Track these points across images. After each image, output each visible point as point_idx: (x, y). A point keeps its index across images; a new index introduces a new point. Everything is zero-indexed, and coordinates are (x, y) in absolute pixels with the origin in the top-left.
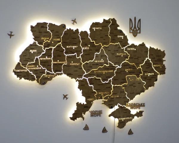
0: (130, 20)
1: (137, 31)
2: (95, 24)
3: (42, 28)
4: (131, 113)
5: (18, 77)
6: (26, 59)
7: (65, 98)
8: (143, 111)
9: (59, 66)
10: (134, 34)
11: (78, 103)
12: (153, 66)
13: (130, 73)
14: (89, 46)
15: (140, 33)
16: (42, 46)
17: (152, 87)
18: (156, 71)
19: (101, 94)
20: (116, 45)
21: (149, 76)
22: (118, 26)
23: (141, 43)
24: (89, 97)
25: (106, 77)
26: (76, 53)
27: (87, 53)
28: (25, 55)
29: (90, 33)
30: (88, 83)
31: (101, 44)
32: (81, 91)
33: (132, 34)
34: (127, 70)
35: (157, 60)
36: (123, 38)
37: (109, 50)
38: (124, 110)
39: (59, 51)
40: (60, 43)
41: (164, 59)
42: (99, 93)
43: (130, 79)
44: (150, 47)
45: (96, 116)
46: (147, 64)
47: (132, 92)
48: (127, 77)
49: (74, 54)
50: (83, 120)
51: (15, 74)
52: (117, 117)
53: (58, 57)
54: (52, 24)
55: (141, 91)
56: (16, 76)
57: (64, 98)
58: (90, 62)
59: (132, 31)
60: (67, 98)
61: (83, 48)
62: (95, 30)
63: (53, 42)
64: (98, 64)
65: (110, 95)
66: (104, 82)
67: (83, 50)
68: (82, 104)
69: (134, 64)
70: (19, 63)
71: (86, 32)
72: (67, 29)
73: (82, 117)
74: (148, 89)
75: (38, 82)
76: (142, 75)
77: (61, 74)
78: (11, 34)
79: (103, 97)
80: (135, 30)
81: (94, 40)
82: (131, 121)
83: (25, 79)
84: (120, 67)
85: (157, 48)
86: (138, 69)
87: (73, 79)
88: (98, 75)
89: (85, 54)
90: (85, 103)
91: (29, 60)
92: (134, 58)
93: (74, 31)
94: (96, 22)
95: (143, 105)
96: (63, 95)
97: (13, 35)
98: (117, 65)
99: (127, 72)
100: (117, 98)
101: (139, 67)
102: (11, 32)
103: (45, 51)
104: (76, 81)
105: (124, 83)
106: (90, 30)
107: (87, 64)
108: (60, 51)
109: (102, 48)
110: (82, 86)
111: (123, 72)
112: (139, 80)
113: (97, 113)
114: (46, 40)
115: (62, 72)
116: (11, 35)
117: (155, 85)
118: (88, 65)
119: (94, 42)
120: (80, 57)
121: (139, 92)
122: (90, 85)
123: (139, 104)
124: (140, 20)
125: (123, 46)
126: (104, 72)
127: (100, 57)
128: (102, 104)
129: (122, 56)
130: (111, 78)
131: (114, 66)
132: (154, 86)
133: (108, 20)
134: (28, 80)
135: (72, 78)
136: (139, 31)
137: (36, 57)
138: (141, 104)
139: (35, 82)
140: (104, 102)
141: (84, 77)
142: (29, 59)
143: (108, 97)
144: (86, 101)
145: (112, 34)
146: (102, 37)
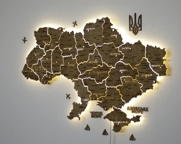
0: (130, 17)
1: (137, 28)
2: (89, 25)
3: (43, 33)
4: (127, 117)
5: (25, 77)
6: (31, 61)
7: (68, 98)
8: (141, 116)
9: (57, 67)
10: (134, 31)
11: (75, 102)
12: (151, 66)
13: (125, 74)
14: (83, 47)
15: (141, 30)
16: (43, 49)
17: (150, 90)
18: (155, 71)
19: (96, 95)
20: (110, 45)
21: (146, 77)
22: (112, 25)
23: (137, 41)
24: (84, 97)
25: (100, 78)
26: (71, 55)
27: (81, 55)
28: (30, 57)
29: (84, 34)
30: (83, 83)
31: (95, 44)
32: (77, 91)
33: (132, 32)
34: (121, 71)
35: (155, 59)
36: (116, 37)
37: (103, 50)
38: (119, 113)
39: (57, 53)
40: (58, 46)
41: (164, 58)
42: (94, 94)
43: (125, 80)
44: (148, 45)
45: (96, 117)
46: (144, 64)
47: (127, 95)
48: (122, 78)
49: (70, 55)
50: (79, 120)
51: (23, 74)
52: (112, 120)
53: (57, 59)
54: (51, 28)
55: (137, 94)
56: (24, 76)
58: (84, 63)
59: (132, 29)
60: (70, 98)
61: (78, 49)
62: (88, 31)
63: (52, 45)
64: (92, 65)
65: (104, 97)
66: (98, 83)
67: (78, 51)
68: (78, 104)
69: (129, 64)
70: (26, 65)
71: (80, 33)
72: (64, 32)
73: (78, 116)
74: (145, 92)
75: (41, 82)
76: (138, 76)
77: (59, 75)
78: (25, 39)
79: (98, 99)
80: (135, 27)
81: (88, 41)
82: (128, 125)
83: (31, 79)
84: (114, 68)
85: (156, 46)
86: (133, 69)
87: (70, 79)
88: (93, 76)
89: (80, 55)
90: (81, 103)
91: (33, 62)
92: (129, 57)
93: (70, 33)
94: (89, 23)
95: (146, 109)
97: (26, 41)
98: (111, 66)
99: (122, 72)
100: (111, 100)
101: (134, 68)
103: (45, 53)
104: (73, 81)
105: (119, 84)
106: (84, 31)
107: (81, 64)
109: (96, 48)
110: (78, 86)
111: (116, 73)
112: (135, 81)
113: (97, 114)
114: (46, 43)
115: (60, 73)
116: (25, 41)
117: (153, 87)
118: (83, 66)
119: (87, 43)
120: (76, 58)
122: (85, 85)
123: (141, 108)
125: (117, 45)
126: (98, 73)
127: (94, 57)
128: (97, 105)
129: (116, 56)
130: (105, 79)
131: (108, 67)
132: (152, 89)
133: (101, 19)
134: (33, 80)
135: (68, 79)
136: (139, 29)
137: (39, 59)
138: (144, 108)
139: (39, 81)
140: (98, 103)
141: (79, 78)
143: (103, 99)
144: (82, 101)
145: (106, 33)
146: (96, 38)
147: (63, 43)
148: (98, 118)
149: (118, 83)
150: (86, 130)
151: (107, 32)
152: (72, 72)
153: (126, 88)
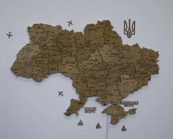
0: (125, 22)
1: (131, 32)
3: (39, 29)
4: (124, 110)
5: (15, 75)
6: (23, 58)
7: (61, 95)
8: (136, 109)
10: (128, 35)
11: (73, 99)
15: (134, 34)
22: (113, 28)
23: (135, 44)
24: (83, 94)
25: (100, 76)
27: (82, 53)
28: (22, 54)
35: (150, 60)
37: (103, 50)
38: (118, 107)
40: (56, 43)
44: (144, 48)
45: (90, 113)
46: (141, 64)
47: (125, 90)
50: (77, 116)
51: (12, 72)
52: (110, 114)
53: (54, 56)
54: (48, 25)
55: (134, 90)
56: (13, 74)
57: (59, 95)
61: (78, 48)
68: (76, 100)
70: (16, 62)
71: (81, 33)
73: (76, 113)
74: (141, 88)
78: (10, 34)
80: (129, 31)
81: (89, 41)
82: (124, 118)
83: (22, 76)
85: (151, 49)
88: (92, 74)
89: (80, 53)
90: (79, 100)
92: (128, 58)
95: (136, 103)
96: (59, 92)
97: (11, 36)
102: (10, 33)
104: (71, 79)
108: (55, 51)
110: (77, 84)
111: (116, 71)
113: (91, 109)
116: (9, 36)
118: (83, 64)
121: (132, 90)
123: (132, 102)
124: (134, 22)
127: (94, 56)
128: (96, 101)
132: (147, 85)
136: (133, 33)
139: (31, 79)
140: (97, 99)
142: (26, 57)
144: (80, 98)
146: (97, 38)
147: (62, 41)
148: (91, 113)
149: (117, 80)
150: (79, 125)
151: (108, 34)
152: (71, 69)
153: (125, 84)
